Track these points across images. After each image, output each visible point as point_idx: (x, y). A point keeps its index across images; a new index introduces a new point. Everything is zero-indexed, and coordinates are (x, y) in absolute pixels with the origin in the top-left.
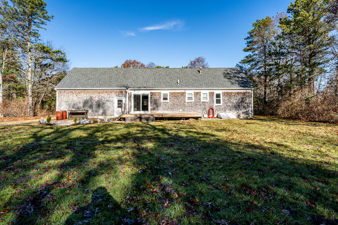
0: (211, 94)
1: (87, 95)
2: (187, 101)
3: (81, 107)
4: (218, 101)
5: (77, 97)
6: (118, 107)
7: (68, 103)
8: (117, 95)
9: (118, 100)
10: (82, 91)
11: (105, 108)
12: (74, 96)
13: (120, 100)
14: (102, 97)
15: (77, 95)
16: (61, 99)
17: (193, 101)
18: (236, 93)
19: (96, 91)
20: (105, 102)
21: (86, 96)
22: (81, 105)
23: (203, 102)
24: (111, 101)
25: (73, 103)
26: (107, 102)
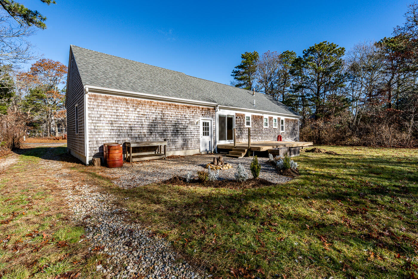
0: (279, 119)
1: (157, 109)
2: (264, 127)
3: (145, 135)
4: (282, 129)
5: (136, 112)
6: (204, 135)
7: (117, 125)
8: (203, 115)
9: (203, 123)
10: (147, 100)
11: (188, 136)
12: (131, 109)
13: (206, 123)
14: (182, 115)
15: (136, 109)
16: (98, 116)
17: (268, 127)
18: (292, 120)
19: (173, 105)
20: (187, 125)
21: (154, 111)
22: (145, 131)
23: (274, 129)
24: (196, 123)
25: (127, 125)
26: (190, 125)
